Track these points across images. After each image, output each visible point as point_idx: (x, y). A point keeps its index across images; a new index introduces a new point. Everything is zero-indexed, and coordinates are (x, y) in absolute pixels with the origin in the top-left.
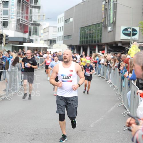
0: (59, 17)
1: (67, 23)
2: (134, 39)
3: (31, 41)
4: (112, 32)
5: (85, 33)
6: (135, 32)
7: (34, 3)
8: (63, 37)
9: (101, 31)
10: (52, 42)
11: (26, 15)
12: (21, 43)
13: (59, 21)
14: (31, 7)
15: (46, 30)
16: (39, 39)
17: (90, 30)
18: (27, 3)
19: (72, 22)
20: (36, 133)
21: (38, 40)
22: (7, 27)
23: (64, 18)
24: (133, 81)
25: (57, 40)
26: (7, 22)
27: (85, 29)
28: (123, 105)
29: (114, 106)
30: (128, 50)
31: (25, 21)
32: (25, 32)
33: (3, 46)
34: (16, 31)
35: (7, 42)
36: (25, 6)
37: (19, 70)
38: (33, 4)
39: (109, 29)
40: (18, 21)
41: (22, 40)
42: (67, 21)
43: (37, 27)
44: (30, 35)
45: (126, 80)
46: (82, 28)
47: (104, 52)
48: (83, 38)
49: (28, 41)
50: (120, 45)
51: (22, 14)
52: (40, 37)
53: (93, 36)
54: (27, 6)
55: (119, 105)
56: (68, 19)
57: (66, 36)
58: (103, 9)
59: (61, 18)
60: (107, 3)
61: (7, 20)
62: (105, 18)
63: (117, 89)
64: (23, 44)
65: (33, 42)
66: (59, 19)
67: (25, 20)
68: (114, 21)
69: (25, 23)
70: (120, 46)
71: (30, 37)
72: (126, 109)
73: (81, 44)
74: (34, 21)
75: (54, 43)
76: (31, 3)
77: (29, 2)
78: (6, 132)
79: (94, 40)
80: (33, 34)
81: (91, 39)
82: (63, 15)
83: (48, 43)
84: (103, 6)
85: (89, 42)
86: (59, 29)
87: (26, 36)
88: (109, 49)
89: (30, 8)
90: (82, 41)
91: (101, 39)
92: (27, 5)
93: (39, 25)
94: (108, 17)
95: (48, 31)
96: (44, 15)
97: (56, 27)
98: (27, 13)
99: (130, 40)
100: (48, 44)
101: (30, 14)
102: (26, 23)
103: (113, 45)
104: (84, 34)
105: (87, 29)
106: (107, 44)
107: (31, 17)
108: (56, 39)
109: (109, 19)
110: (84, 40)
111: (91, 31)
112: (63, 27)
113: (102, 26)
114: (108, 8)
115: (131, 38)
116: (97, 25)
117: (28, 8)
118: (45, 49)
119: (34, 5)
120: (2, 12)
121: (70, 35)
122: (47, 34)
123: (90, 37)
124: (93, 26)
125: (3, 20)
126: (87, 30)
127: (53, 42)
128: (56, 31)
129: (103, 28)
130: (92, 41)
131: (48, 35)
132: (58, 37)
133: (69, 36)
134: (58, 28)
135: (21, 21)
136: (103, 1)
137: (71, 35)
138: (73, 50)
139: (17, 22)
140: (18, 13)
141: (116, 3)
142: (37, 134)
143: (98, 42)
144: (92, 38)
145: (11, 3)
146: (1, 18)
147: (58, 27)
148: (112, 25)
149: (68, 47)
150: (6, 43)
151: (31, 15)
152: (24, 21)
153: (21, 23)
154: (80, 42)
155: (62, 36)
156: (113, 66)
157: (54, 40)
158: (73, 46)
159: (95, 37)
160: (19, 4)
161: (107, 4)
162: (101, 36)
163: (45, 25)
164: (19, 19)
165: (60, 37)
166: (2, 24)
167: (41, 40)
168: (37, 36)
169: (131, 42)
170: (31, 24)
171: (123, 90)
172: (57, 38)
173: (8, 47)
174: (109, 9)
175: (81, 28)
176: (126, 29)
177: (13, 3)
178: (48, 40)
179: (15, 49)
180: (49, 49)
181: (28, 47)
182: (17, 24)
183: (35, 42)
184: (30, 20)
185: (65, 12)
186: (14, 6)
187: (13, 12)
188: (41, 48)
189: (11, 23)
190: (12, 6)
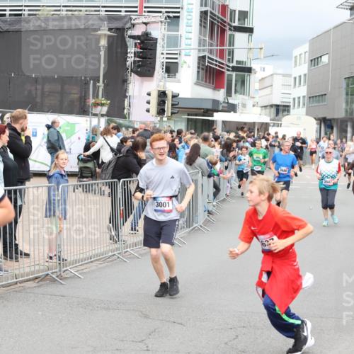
0: (296, 52)
1: (316, 67)
3: (232, 108)
7: (239, 20)
8: (306, 99)
10: (281, 110)
11: (219, 48)
12: (208, 112)
13: (296, 62)
14: (230, 29)
15: (266, 84)
16: (250, 103)
18: (222, 20)
19: (328, 64)
20: (242, 325)
21: (248, 106)
22: (175, 75)
23: (307, 54)
25: (292, 107)
26: (177, 63)
31: (216, 61)
32: (217, 87)
33: (165, 119)
34: (197, 84)
35: (176, 110)
36: (218, 26)
37: (202, 175)
38: (236, 24)
40: (202, 62)
41: (209, 106)
42: (314, 61)
43: (246, 74)
44: (229, 93)
46: (351, 79)
49: (223, 107)
51: (211, 45)
52: (254, 98)
54: (221, 28)
56: (318, 58)
57: (313, 97)
59: (300, 55)
61: (176, 58)
64: (213, 116)
65: (235, 112)
66: (296, 57)
67: (218, 59)
69: (216, 65)
71: (229, 98)
73: (349, 116)
74: (238, 62)
75: (286, 113)
76: (231, 21)
77: (227, 19)
78: (172, 320)
80: (235, 93)
82: (306, 47)
83: (270, 112)
86: (297, 81)
87: (220, 95)
89: (229, 33)
90: (351, 110)
92: (221, 24)
93: (249, 70)
95: (272, 86)
96: (261, 49)
97: (290, 76)
98: (222, 44)
100: (270, 116)
101: (230, 46)
102: (219, 67)
107: (231, 53)
108: (289, 102)
112: (305, 75)
117: (223, 31)
118: (265, 127)
119: (239, 24)
120: (165, 41)
121: (322, 95)
122: (267, 91)
125: (167, 58)
127: (284, 111)
128: (290, 85)
131: (272, 91)
132: (294, 99)
133: (319, 96)
134: (295, 78)
135: (209, 62)
137: (325, 95)
138: (330, 130)
139: (199, 63)
140: (202, 43)
142: (244, 327)
145: (185, 21)
146: (162, 54)
147: (293, 76)
149: (317, 124)
150: (172, 113)
151: (232, 47)
152: (214, 62)
153: (207, 66)
154: (346, 111)
155: (304, 97)
157: (284, 106)
158: (330, 120)
160: (205, 23)
163: (264, 70)
164: (204, 57)
165: (299, 98)
166: (164, 68)
167: (254, 106)
168: (246, 97)
170: (230, 69)
172: (292, 101)
173: (177, 121)
175: (349, 78)
177: (190, 21)
178: (271, 106)
179: (193, 127)
180: (274, 128)
181: (224, 123)
182: (198, 67)
183: (241, 111)
184: (229, 59)
185: (310, 41)
186: (191, 26)
187: (189, 42)
188: (254, 123)
189: (185, 65)
190: (187, 26)
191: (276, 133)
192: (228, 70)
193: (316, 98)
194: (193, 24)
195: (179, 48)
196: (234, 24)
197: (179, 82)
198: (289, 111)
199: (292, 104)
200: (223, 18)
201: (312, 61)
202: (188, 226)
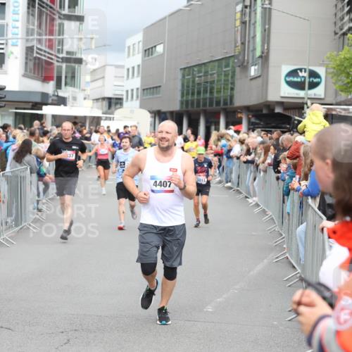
0: (129, 42)
1: (150, 57)
2: (313, 96)
3: (62, 101)
4: (260, 80)
5: (193, 81)
6: (316, 80)
7: (69, 7)
8: (140, 91)
9: (233, 77)
10: (113, 103)
11: (48, 37)
12: (37, 106)
13: (129, 52)
14: (60, 18)
15: (98, 75)
16: (80, 96)
17: (206, 73)
18: (51, 7)
19: (162, 55)
20: (74, 328)
21: (78, 100)
22: (2, 66)
23: (141, 43)
24: (310, 200)
25: (125, 99)
26: (3, 54)
27: (193, 70)
28: (287, 258)
29: (265, 261)
30: (300, 122)
31: (45, 52)
32: (46, 79)
34: (24, 76)
36: (47, 14)
38: (66, 11)
39: (253, 71)
40: (29, 53)
41: (38, 99)
42: (149, 51)
43: (77, 66)
44: (58, 86)
45: (294, 197)
46: (187, 70)
47: (241, 128)
48: (188, 94)
49: (52, 100)
50: (278, 110)
51: (40, 34)
52: (84, 90)
53: (212, 89)
54: (51, 16)
55: (277, 258)
56: (152, 48)
57: (147, 89)
58: (238, 23)
59: (134, 44)
60: (248, 8)
61: (3, 49)
62: (243, 44)
63: (272, 219)
64: (41, 109)
65: (65, 105)
66: (129, 47)
67: (47, 50)
68: (266, 51)
69: (45, 56)
70: (278, 113)
71: (59, 90)
72: (294, 267)
73: (184, 108)
74: (68, 53)
75: (119, 106)
76: (60, 7)
77: (57, 6)
79: (217, 98)
80: (66, 84)
81: (208, 95)
83: (102, 105)
84: (238, 15)
85: (205, 105)
86: (130, 72)
87: (49, 88)
88: (253, 120)
89: (58, 22)
90: (187, 102)
91: (232, 97)
92: (50, 12)
93: (80, 61)
94: (249, 42)
95: (103, 77)
96: (92, 39)
97: (122, 67)
98: (51, 33)
99: (303, 98)
100: (102, 109)
101: (59, 35)
102: (49, 57)
103: (262, 111)
104: (191, 84)
105: (199, 72)
106: (248, 109)
107: (61, 42)
108: (122, 95)
109: (251, 48)
110: (190, 98)
111: (209, 76)
112: (139, 66)
113: (234, 64)
114: (250, 21)
115: (307, 94)
116: (224, 63)
117: (53, 20)
118: (96, 121)
119: (69, 12)
121: (156, 87)
122: (99, 83)
123: (205, 91)
124: (211, 63)
126: (197, 75)
127: (116, 104)
128: (123, 77)
129: (238, 70)
130: (211, 100)
131: (104, 86)
132: (127, 91)
133: (153, 88)
134: (128, 70)
135: (37, 53)
136: (237, 4)
137: (160, 86)
139: (27, 54)
140: (29, 32)
141: (270, 9)
142: (76, 330)
143: (225, 103)
144: (211, 93)
145: (12, 8)
147: (126, 67)
148: (260, 61)
149: (152, 117)
151: (61, 37)
152: (43, 53)
153: (35, 58)
154: (182, 103)
155: (138, 89)
156: (263, 162)
157: (117, 99)
158: (165, 113)
159: (219, 92)
160: (32, 11)
161: (248, 10)
162: (232, 89)
164: (32, 48)
165: (132, 90)
167: (85, 99)
168: (76, 90)
169: (307, 104)
170: (60, 60)
171: (286, 221)
172: (124, 93)
173: (5, 115)
174: (252, 21)
175: (185, 68)
176: (293, 73)
177: (16, 9)
178: (104, 99)
179: (21, 121)
180: (106, 121)
181: (54, 117)
182: (26, 58)
183: (71, 104)
184: (59, 49)
185: (144, 29)
186: (18, 14)
187: (16, 31)
188: (85, 117)
189: (11, 56)
190: (14, 14)
191: (108, 127)
192: (58, 61)
193: (149, 90)
194: (20, 12)
195: (5, 38)
196: (63, 12)
197: (6, 73)
198: (121, 104)
199: (125, 97)
200: (52, 5)
201: (146, 51)
202: (17, 225)
